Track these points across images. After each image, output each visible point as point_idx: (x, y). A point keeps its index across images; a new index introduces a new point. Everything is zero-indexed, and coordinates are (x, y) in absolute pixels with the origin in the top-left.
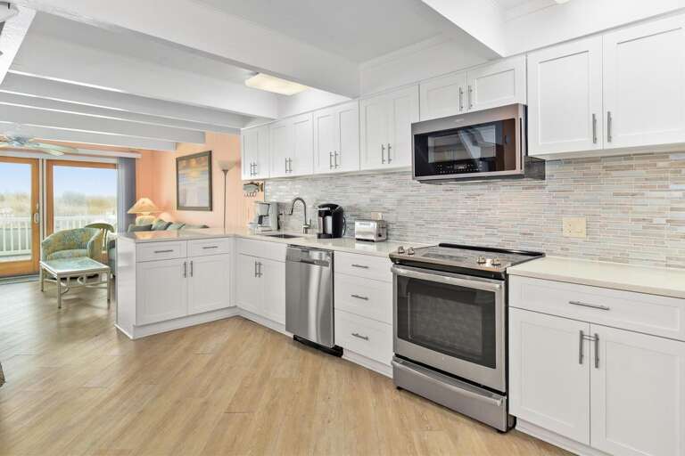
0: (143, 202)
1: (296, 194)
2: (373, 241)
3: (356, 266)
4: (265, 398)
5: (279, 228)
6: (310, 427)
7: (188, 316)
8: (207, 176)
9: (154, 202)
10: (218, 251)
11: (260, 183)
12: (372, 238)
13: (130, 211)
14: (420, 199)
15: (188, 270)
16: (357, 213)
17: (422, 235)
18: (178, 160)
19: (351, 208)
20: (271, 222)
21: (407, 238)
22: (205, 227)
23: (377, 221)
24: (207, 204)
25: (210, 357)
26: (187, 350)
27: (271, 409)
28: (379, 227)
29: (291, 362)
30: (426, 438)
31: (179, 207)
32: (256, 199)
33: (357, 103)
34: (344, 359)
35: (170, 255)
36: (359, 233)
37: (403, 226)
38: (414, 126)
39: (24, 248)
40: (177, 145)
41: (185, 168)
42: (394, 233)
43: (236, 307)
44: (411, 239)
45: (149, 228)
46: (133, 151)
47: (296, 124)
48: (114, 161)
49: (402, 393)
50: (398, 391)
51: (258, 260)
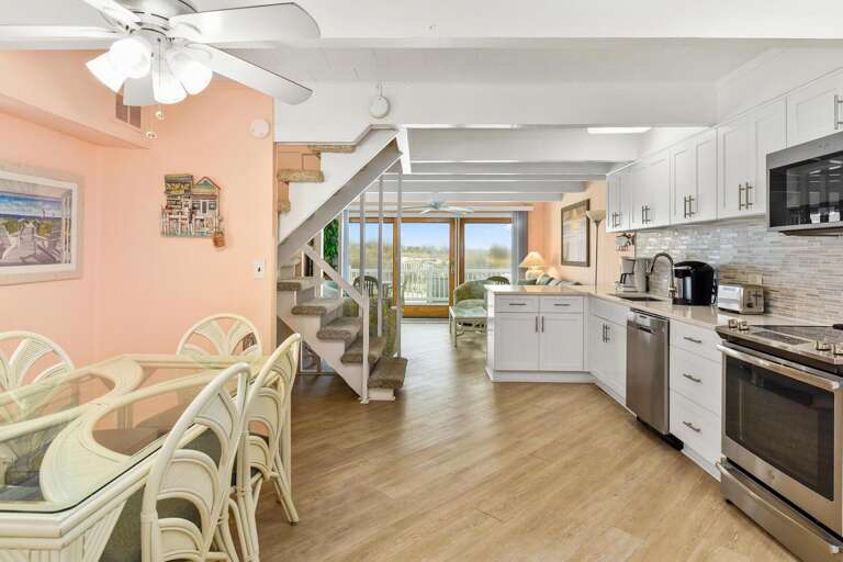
0: (533, 255)
1: (663, 249)
2: (737, 312)
3: (690, 339)
4: (569, 457)
5: (648, 290)
6: (594, 491)
7: (539, 372)
8: (585, 228)
9: (544, 257)
10: (570, 309)
11: (632, 234)
12: (736, 307)
13: (522, 265)
14: (811, 256)
15: (540, 325)
16: (732, 274)
17: (815, 310)
18: (563, 210)
19: (726, 268)
20: (638, 283)
21: (794, 314)
22: (577, 284)
23: (746, 286)
24: (584, 260)
25: (544, 411)
26: (527, 401)
27: (567, 466)
28: (747, 295)
29: (617, 437)
30: (716, 551)
31: (564, 262)
32: (625, 254)
33: (714, 131)
34: (683, 455)
35: (524, 309)
36: (724, 300)
37: (791, 295)
38: (770, 157)
39: (442, 296)
40: (561, 197)
41: (569, 218)
42: (778, 304)
43: (589, 373)
44: (800, 314)
45: (534, 282)
46: (526, 205)
47: (654, 164)
48: (509, 216)
49: (729, 508)
50: (725, 504)
51: (606, 323)
